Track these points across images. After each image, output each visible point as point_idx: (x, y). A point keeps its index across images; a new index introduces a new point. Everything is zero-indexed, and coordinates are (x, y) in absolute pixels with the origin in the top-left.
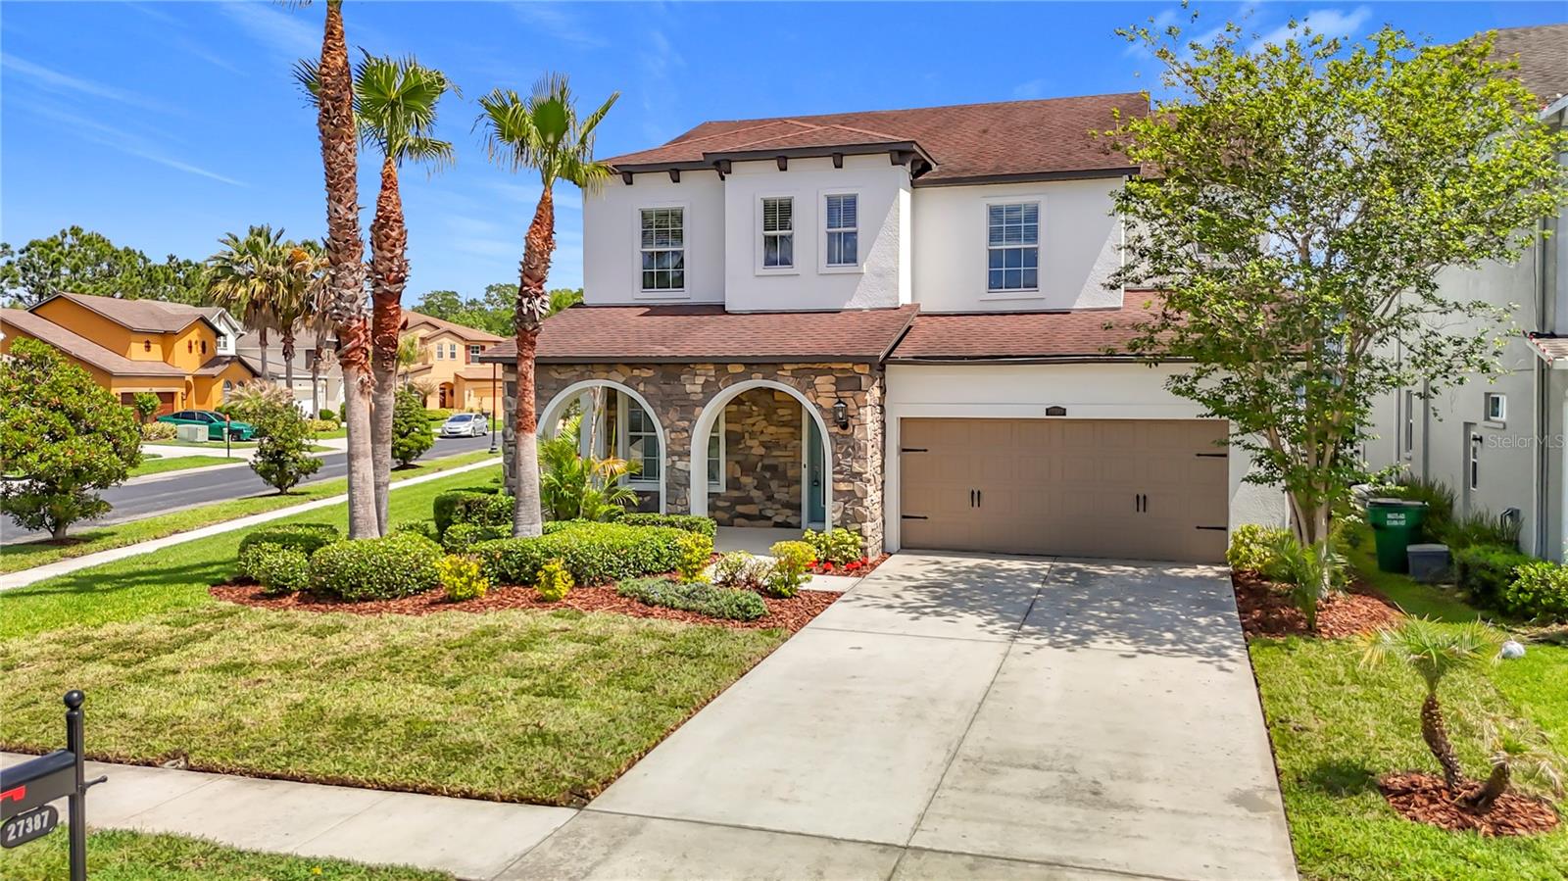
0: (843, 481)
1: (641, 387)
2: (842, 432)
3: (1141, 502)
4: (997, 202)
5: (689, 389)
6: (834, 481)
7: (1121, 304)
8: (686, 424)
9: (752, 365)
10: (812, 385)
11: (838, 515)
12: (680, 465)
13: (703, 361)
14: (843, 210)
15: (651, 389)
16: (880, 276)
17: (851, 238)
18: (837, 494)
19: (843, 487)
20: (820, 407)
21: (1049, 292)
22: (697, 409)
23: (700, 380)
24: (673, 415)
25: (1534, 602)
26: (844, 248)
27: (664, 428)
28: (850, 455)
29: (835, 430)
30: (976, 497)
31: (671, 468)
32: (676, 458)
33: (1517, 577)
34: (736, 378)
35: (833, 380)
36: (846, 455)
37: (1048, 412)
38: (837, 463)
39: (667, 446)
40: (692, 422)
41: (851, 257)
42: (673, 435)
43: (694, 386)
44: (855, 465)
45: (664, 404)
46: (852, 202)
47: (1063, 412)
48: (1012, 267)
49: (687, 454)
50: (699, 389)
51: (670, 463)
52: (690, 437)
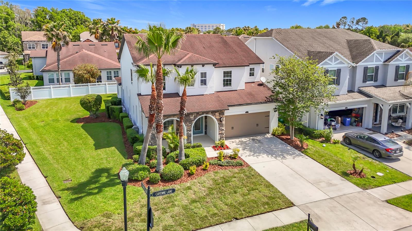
2: (220, 122)
3: (257, 125)
4: (225, 70)
5: (191, 117)
7: (244, 88)
8: (190, 125)
9: (203, 113)
10: (215, 115)
11: (219, 137)
12: (189, 133)
13: (194, 113)
16: (211, 87)
17: (205, 80)
18: (219, 134)
19: (220, 132)
20: (216, 118)
21: (233, 87)
22: (193, 122)
23: (193, 116)
24: (188, 123)
26: (204, 82)
27: (186, 126)
30: (233, 128)
31: (188, 134)
32: (188, 131)
33: (314, 133)
34: (200, 115)
35: (219, 113)
36: (221, 126)
37: (246, 112)
38: (219, 128)
39: (187, 129)
40: (192, 125)
41: (205, 84)
42: (188, 127)
43: (192, 117)
44: (223, 128)
45: (185, 122)
46: (205, 73)
47: (248, 112)
48: (227, 82)
49: (191, 130)
50: (193, 117)
51: (187, 133)
52: (191, 127)
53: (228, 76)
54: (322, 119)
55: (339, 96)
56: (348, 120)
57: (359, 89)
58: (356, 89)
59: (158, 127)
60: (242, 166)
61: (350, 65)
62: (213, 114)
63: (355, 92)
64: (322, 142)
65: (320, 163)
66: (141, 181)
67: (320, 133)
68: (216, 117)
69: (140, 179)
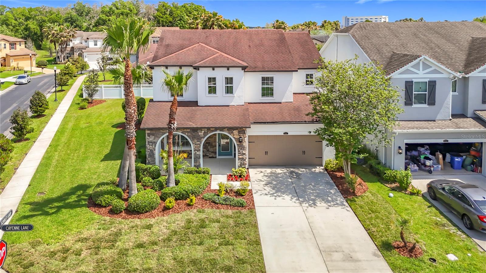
0: (241, 155)
1: (187, 134)
2: (240, 144)
3: (304, 152)
4: (263, 76)
5: (200, 134)
6: (238, 155)
7: (292, 101)
8: (199, 143)
9: (216, 129)
10: (232, 133)
11: (240, 164)
12: (198, 153)
13: (204, 128)
14: (229, 81)
15: (189, 134)
16: (239, 97)
17: (232, 88)
18: (239, 159)
19: (241, 157)
20: (234, 138)
21: (275, 98)
22: (202, 139)
23: (203, 132)
24: (196, 141)
25: (389, 179)
26: (229, 90)
27: (193, 144)
28: (242, 149)
29: (238, 143)
30: (266, 153)
32: (196, 151)
33: (385, 174)
34: (213, 131)
35: (238, 131)
36: (241, 149)
37: (284, 134)
38: (239, 151)
39: (194, 148)
40: (201, 143)
41: (232, 92)
42: (196, 146)
43: (201, 134)
44: (244, 151)
45: (193, 138)
46: (232, 78)
47: (288, 133)
48: (267, 92)
49: (200, 150)
50: (203, 134)
51: (195, 153)
52: (200, 146)
53: (267, 84)
54: (400, 153)
55: (434, 121)
57: (475, 114)
58: (470, 113)
59: (129, 142)
61: (452, 76)
62: (230, 132)
63: (467, 117)
66: (105, 207)
67: (395, 176)
68: (234, 136)
69: (104, 204)
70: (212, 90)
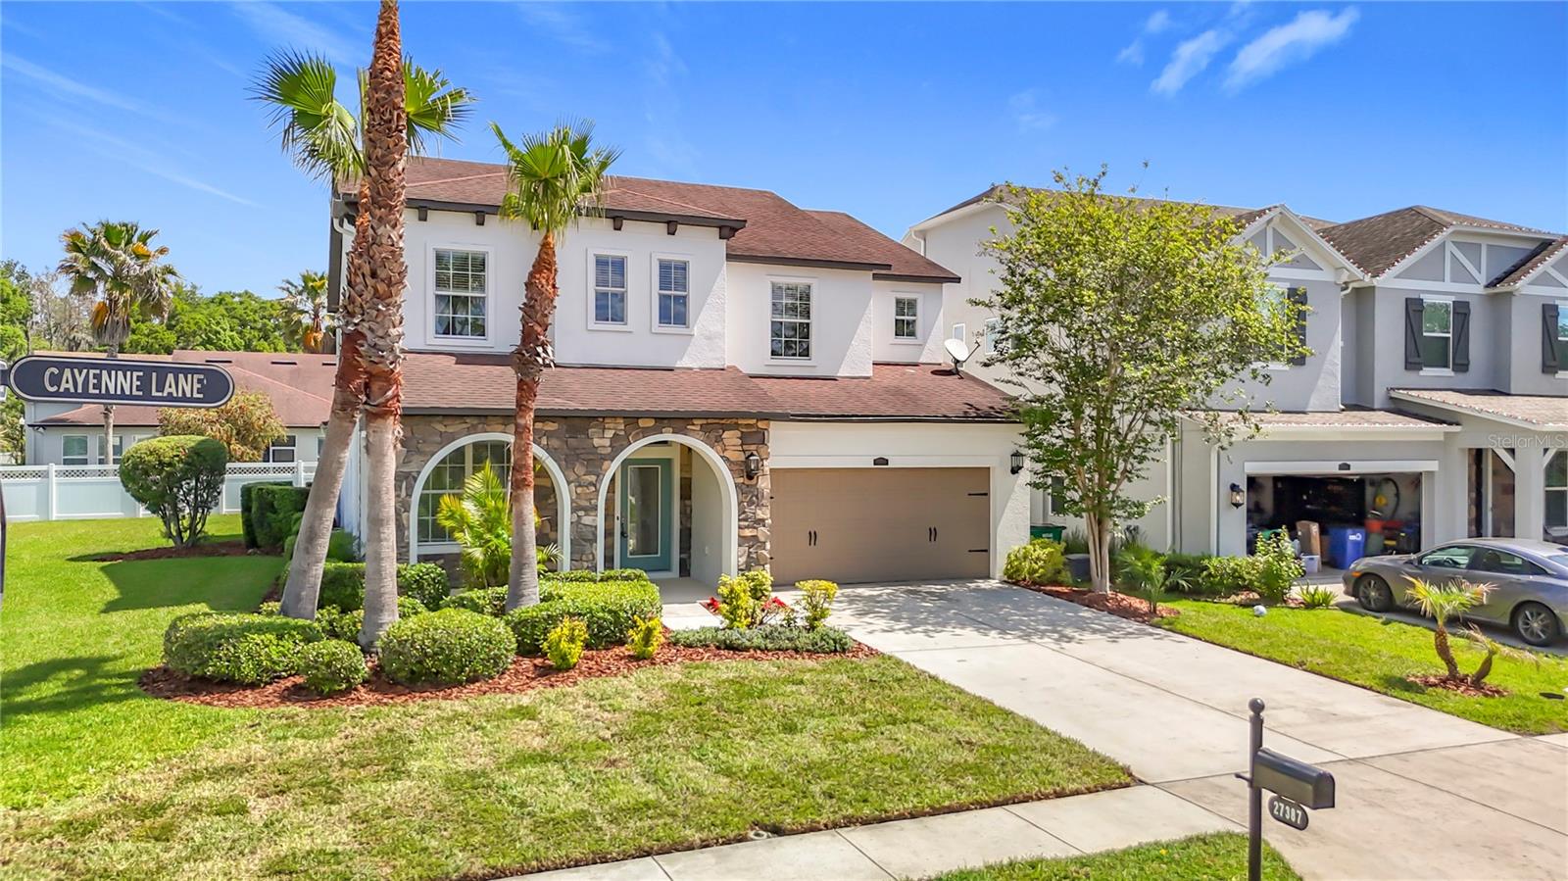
0: (748, 527)
1: (544, 441)
2: (747, 482)
3: (933, 533)
4: (777, 280)
5: (596, 442)
6: (740, 528)
7: (870, 374)
8: (593, 478)
9: (663, 420)
10: (719, 439)
11: (743, 560)
12: (587, 520)
13: (613, 415)
14: (672, 275)
15: (555, 443)
16: (709, 338)
17: (682, 302)
18: (742, 540)
19: (748, 533)
20: (726, 460)
21: (819, 361)
22: (606, 463)
23: (609, 434)
24: (580, 469)
26: (674, 311)
27: (569, 483)
28: (754, 503)
29: (741, 480)
30: (813, 537)
31: (576, 524)
32: (581, 513)
33: (1206, 568)
34: (646, 432)
35: (739, 434)
36: (751, 503)
37: (876, 462)
38: (742, 512)
39: (572, 501)
40: (599, 476)
41: (681, 319)
42: (579, 490)
43: (602, 441)
44: (759, 512)
45: (567, 462)
46: (683, 268)
47: (886, 462)
49: (595, 508)
50: (607, 443)
51: (575, 519)
52: (597, 491)
53: (792, 310)
54: (1237, 505)
55: (1305, 413)
56: (1352, 538)
58: (1379, 397)
59: (375, 387)
60: (844, 651)
61: (1345, 277)
62: (713, 435)
63: (1374, 410)
64: (1248, 605)
65: (1251, 654)
66: (253, 686)
67: (1235, 571)
68: (726, 454)
69: (248, 670)
70: (610, 308)
